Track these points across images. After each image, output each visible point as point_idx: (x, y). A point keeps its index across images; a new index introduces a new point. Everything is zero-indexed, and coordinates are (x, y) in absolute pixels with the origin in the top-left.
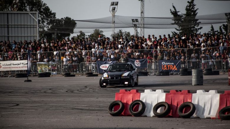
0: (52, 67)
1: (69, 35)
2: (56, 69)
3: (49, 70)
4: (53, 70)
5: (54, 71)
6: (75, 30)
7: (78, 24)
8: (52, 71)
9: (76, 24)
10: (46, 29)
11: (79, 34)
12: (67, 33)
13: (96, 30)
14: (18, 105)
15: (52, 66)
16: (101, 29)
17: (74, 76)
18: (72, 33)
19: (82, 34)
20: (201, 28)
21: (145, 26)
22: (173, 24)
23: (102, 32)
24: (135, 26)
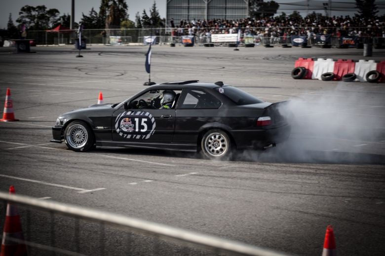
0: (256, 40)
1: (273, 15)
3: (254, 42)
4: (257, 42)
6: (278, 11)
7: (281, 6)
9: (279, 6)
10: (255, 10)
11: (281, 14)
12: (272, 13)
13: (295, 11)
14: (224, 68)
16: (298, 11)
17: (272, 47)
18: (276, 13)
19: (284, 14)
20: (378, 12)
21: (332, 9)
22: (356, 8)
23: (299, 13)
24: (326, 9)
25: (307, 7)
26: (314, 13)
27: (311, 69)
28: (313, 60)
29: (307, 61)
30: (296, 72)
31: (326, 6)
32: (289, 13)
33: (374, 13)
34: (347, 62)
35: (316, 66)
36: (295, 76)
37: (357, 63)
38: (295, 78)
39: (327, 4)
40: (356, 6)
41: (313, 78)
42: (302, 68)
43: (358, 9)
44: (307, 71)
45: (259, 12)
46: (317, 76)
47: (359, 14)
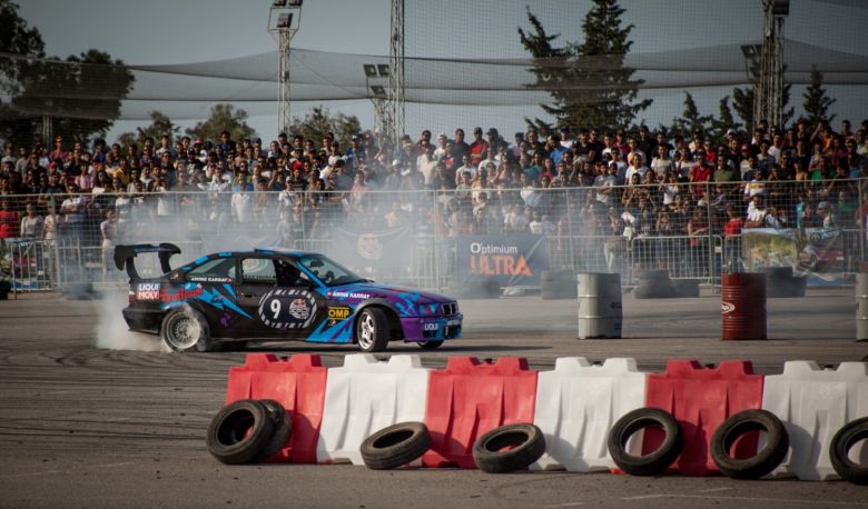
0: (16, 260)
1: (103, 125)
2: (32, 269)
3: (6, 272)
4: (22, 273)
5: (26, 276)
6: (129, 106)
7: (142, 82)
8: (18, 276)
9: (132, 78)
11: (147, 124)
13: (219, 107)
15: (16, 254)
16: (237, 106)
18: (117, 115)
19: (163, 124)
20: (647, 103)
21: (408, 92)
22: (530, 87)
23: (243, 114)
24: (378, 93)
25: (281, 88)
26: (318, 115)
27: (310, 413)
28: (316, 362)
29: (289, 369)
30: (232, 424)
31: (378, 81)
32: (187, 119)
33: (629, 112)
34: (496, 373)
35: (337, 393)
36: (226, 449)
37: (543, 376)
38: (230, 460)
39: (383, 70)
40: (533, 79)
41: (320, 458)
42: (261, 404)
43: (547, 97)
44: (287, 422)
45: (25, 113)
46: (340, 445)
47: (552, 120)
